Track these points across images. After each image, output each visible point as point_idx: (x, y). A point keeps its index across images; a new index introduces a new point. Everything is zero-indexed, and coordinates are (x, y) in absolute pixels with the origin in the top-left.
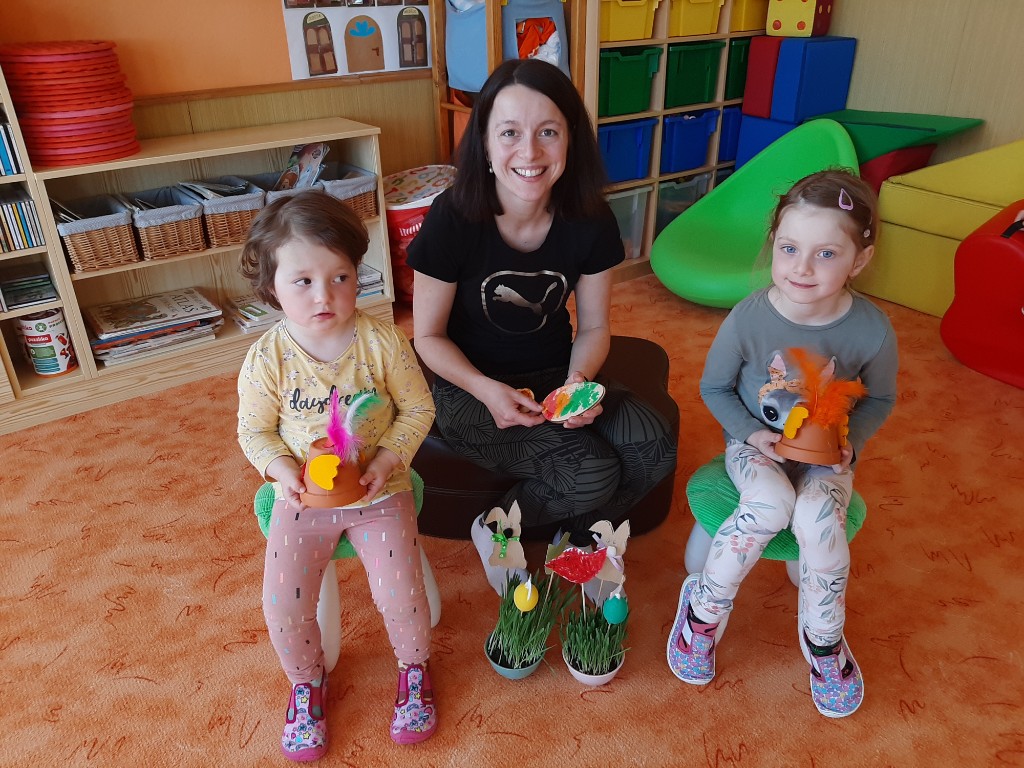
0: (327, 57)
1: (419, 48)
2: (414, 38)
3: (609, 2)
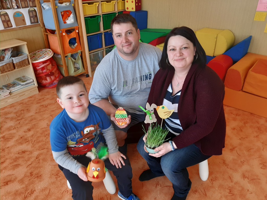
0: (9, 23)
1: (36, 18)
2: (34, 16)
3: (85, 5)
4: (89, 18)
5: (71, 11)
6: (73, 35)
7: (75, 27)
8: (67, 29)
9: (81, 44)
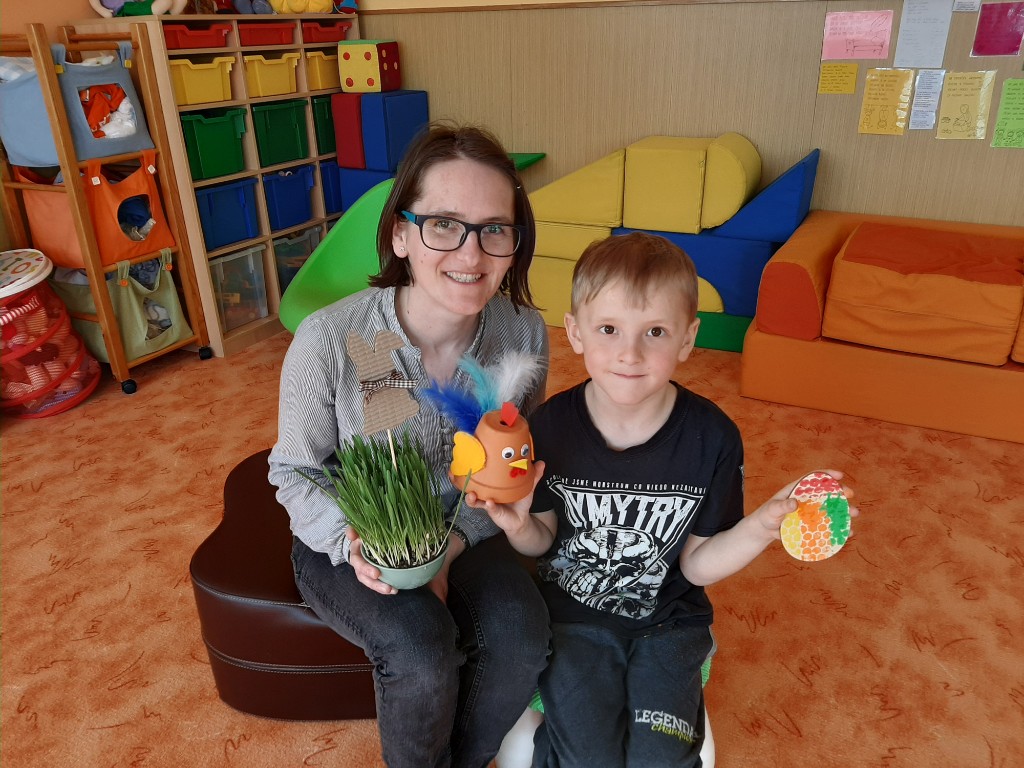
3: (178, 65)
4: (200, 117)
5: (122, 86)
6: (136, 185)
7: (143, 153)
8: (107, 161)
9: (171, 221)
